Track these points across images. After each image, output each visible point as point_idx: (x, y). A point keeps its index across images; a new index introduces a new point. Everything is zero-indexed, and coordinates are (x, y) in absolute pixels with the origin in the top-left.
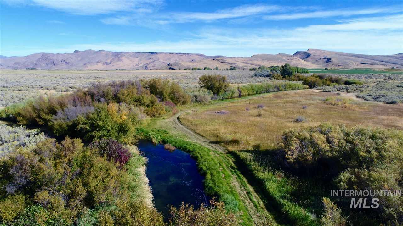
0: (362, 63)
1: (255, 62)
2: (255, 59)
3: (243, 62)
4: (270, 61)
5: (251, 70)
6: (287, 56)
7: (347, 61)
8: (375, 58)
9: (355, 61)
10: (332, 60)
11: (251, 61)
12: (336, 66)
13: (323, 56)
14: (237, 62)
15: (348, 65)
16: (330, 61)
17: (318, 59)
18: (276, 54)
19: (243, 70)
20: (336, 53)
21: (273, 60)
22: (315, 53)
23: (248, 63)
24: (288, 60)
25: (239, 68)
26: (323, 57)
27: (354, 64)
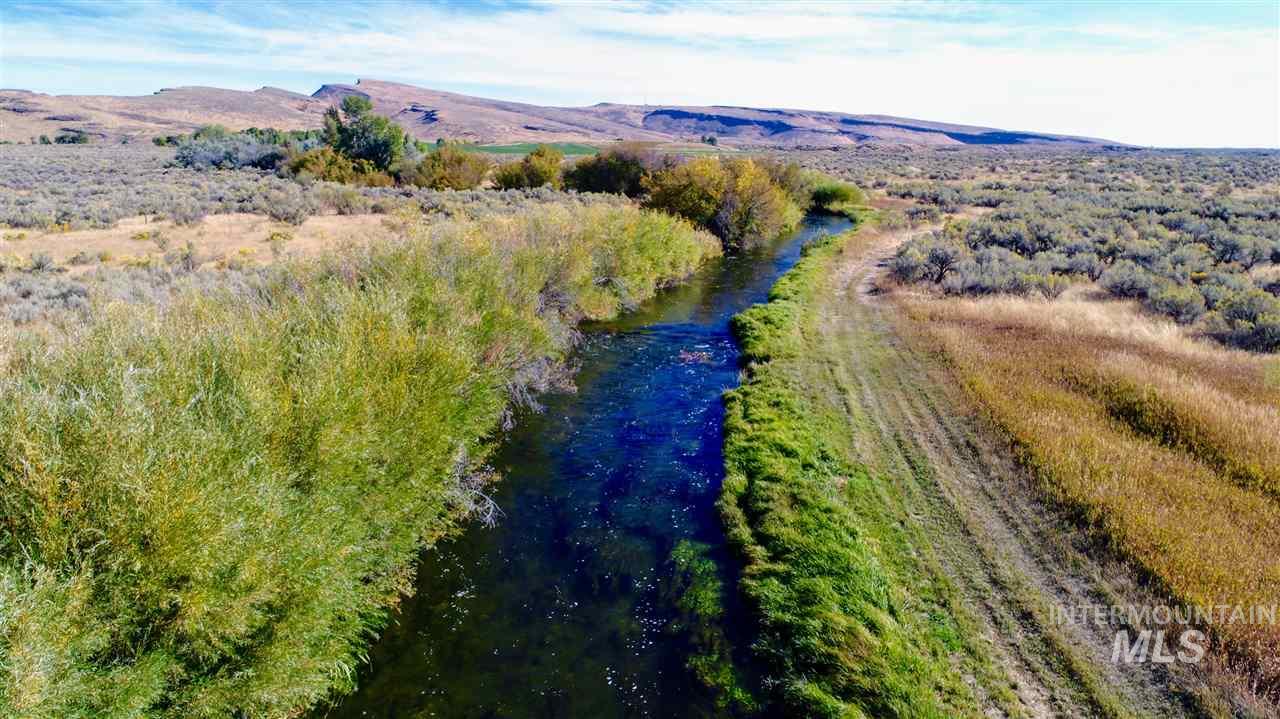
0: (527, 128)
1: (173, 114)
2: (175, 103)
3: (122, 114)
4: (234, 114)
5: (158, 142)
6: (294, 97)
7: (484, 120)
8: (549, 114)
9: (506, 121)
10: (439, 115)
11: (159, 109)
12: (457, 133)
13: (409, 103)
14: (93, 112)
15: (491, 131)
16: (435, 120)
17: (397, 112)
18: (252, 90)
19: (124, 143)
20: (445, 96)
21: (243, 111)
22: (385, 94)
23: (144, 119)
24: (300, 110)
25: (103, 136)
26: (410, 107)
27: (507, 130)
